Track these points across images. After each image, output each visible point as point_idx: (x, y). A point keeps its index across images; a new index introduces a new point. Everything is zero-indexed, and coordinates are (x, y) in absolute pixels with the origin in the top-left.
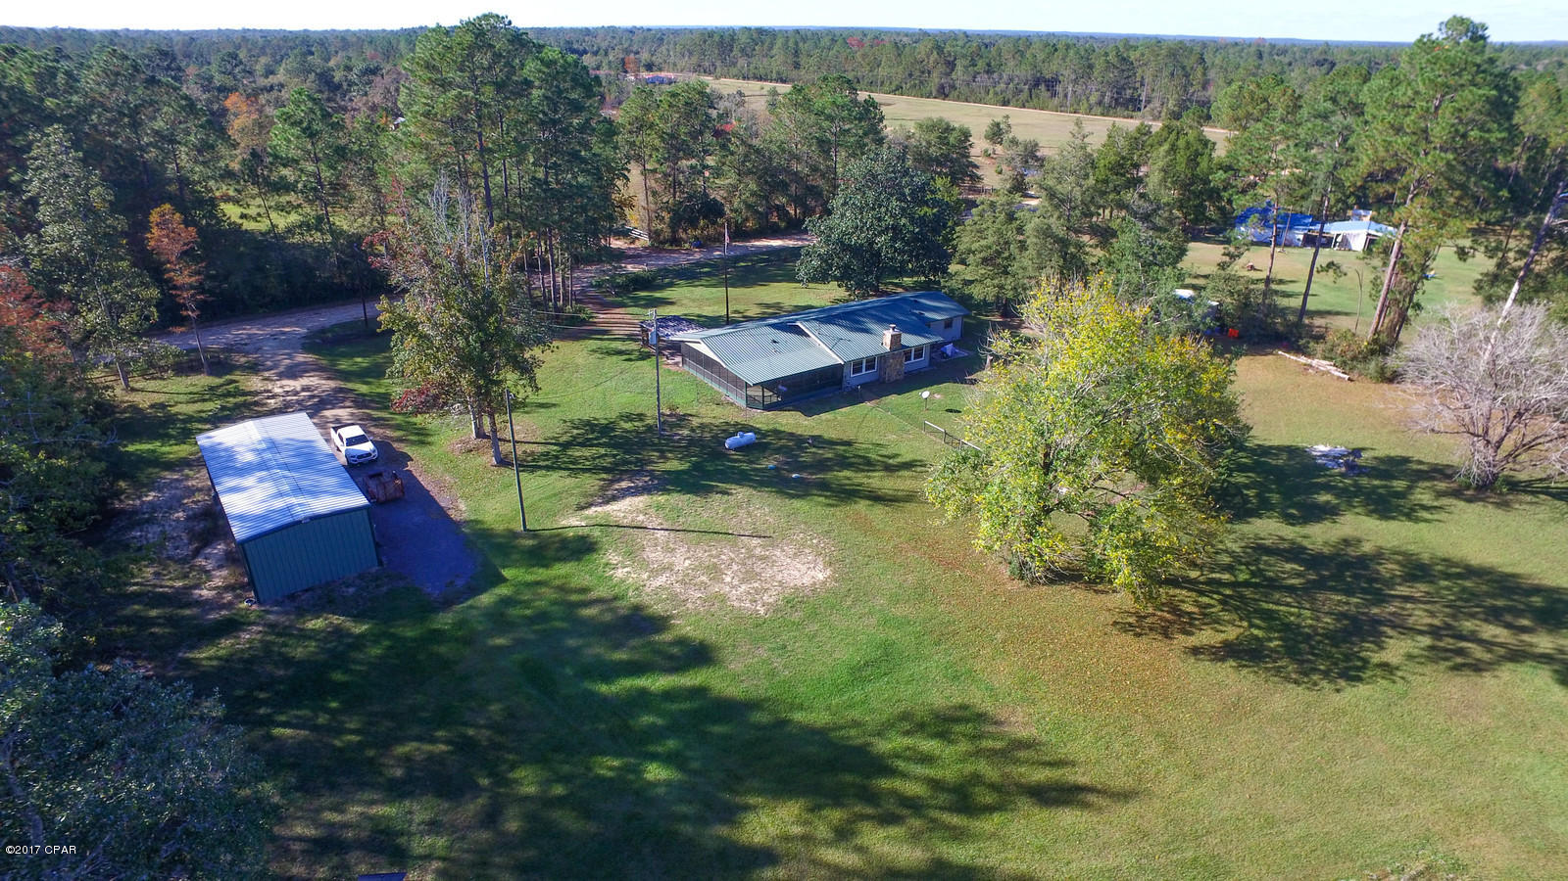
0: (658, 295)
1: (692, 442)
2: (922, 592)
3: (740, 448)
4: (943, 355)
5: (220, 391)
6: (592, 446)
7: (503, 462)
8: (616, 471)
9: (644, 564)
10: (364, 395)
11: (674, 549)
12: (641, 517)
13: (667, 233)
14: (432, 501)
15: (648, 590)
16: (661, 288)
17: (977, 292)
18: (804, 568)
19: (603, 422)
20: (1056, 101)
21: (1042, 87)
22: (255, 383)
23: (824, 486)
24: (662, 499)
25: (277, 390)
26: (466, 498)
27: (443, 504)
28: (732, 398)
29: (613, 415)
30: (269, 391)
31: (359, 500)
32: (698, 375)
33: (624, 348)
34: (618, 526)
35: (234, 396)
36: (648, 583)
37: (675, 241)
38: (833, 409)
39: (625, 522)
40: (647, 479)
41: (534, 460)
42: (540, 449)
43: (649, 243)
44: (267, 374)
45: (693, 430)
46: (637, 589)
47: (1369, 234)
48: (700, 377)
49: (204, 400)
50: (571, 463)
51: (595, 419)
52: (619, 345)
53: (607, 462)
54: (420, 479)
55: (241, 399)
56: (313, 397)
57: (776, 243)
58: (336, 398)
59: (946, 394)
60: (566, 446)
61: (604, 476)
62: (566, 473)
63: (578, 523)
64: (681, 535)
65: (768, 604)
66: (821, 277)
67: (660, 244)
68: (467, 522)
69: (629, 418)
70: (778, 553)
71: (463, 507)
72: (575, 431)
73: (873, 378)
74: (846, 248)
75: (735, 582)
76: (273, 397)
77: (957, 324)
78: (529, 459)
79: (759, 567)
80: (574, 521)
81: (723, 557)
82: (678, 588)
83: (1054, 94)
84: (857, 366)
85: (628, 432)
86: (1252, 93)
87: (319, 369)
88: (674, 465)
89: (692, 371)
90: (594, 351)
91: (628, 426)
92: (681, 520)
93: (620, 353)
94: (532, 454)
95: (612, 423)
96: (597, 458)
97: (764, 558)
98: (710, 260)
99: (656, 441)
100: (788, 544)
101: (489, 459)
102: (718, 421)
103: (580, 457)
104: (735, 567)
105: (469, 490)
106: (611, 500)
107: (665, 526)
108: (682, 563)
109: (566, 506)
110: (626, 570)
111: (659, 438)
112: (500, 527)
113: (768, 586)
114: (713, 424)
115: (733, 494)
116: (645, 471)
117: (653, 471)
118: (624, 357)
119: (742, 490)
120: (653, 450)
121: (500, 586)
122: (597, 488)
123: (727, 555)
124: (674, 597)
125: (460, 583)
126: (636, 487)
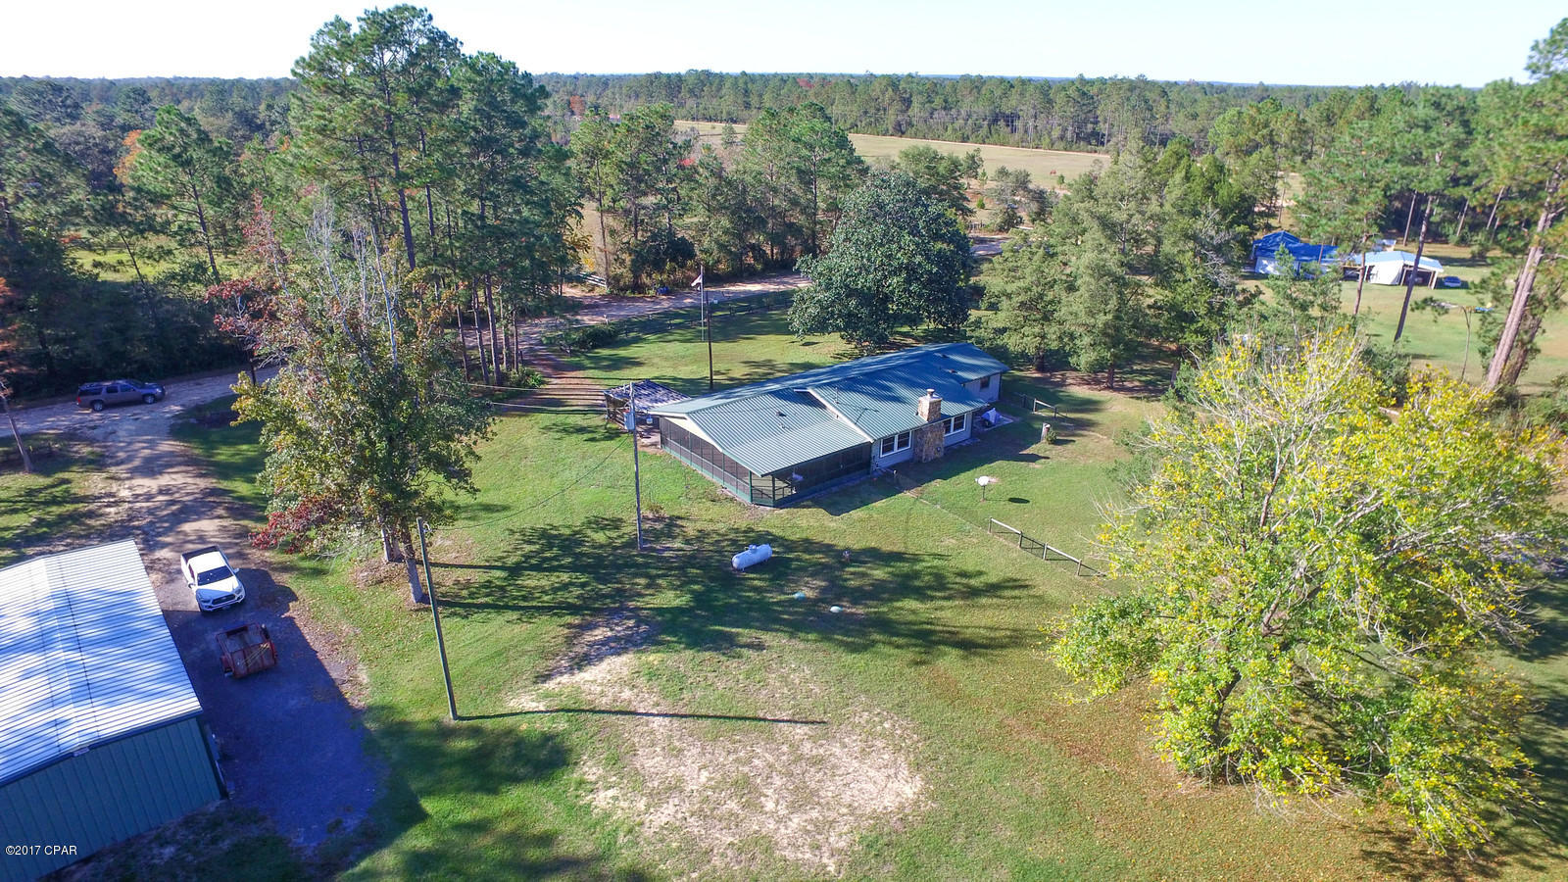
0: (622, 352)
1: (689, 561)
2: (1062, 809)
3: (756, 567)
4: (985, 423)
5: (42, 497)
6: (552, 569)
7: (422, 598)
8: (589, 610)
9: (637, 781)
10: (242, 498)
11: (681, 751)
12: (627, 694)
13: (628, 278)
14: (320, 669)
15: (648, 833)
16: (626, 343)
17: (1012, 342)
18: (880, 777)
19: (567, 532)
20: (1017, 136)
21: (1002, 123)
22: (93, 483)
23: (885, 626)
24: (653, 658)
25: (125, 493)
26: (371, 660)
27: (334, 675)
28: (731, 490)
29: (578, 522)
30: (112, 495)
31: (187, 702)
32: (683, 459)
33: (584, 424)
34: (593, 711)
35: (60, 504)
36: (647, 818)
37: (638, 287)
38: (864, 503)
39: (604, 702)
40: (631, 623)
41: (472, 595)
42: (478, 577)
43: (608, 291)
44: (113, 469)
45: (687, 542)
46: (630, 831)
47: (1405, 265)
48: (686, 462)
49: (15, 511)
50: (524, 598)
51: (555, 528)
52: (577, 420)
53: (572, 596)
54: (305, 631)
55: (70, 507)
56: (173, 502)
57: (754, 288)
58: (204, 504)
59: (1002, 476)
60: (515, 571)
61: (569, 619)
62: (514, 615)
63: (532, 706)
64: (689, 723)
65: (840, 851)
66: (820, 326)
67: (623, 290)
68: (370, 709)
69: (599, 524)
70: (837, 749)
71: (364, 677)
72: (528, 548)
73: (906, 457)
74: (851, 293)
75: (783, 812)
76: (116, 504)
77: (995, 383)
78: (465, 593)
79: (813, 776)
80: (526, 702)
81: (756, 762)
82: (695, 826)
83: (1014, 130)
84: (887, 443)
85: (601, 546)
86: (1252, 119)
87: (190, 461)
88: (670, 598)
89: (674, 454)
90: (548, 428)
91: (599, 537)
92: (686, 695)
93: (581, 430)
94: (468, 585)
95: (576, 533)
96: (559, 589)
97: (818, 762)
98: (681, 309)
99: (640, 560)
100: (849, 734)
101: (405, 594)
102: (722, 527)
103: (534, 588)
104: (778, 781)
105: (374, 647)
106: (582, 662)
107: (663, 709)
108: (697, 778)
109: (516, 674)
110: (611, 793)
111: (643, 556)
112: (418, 716)
113: (832, 815)
114: (715, 532)
115: (759, 647)
116: (628, 609)
117: (638, 609)
118: (587, 436)
119: (767, 638)
120: (636, 575)
121: (416, 830)
122: (560, 640)
123: (763, 758)
124: (690, 844)
125: (352, 823)
126: (616, 639)
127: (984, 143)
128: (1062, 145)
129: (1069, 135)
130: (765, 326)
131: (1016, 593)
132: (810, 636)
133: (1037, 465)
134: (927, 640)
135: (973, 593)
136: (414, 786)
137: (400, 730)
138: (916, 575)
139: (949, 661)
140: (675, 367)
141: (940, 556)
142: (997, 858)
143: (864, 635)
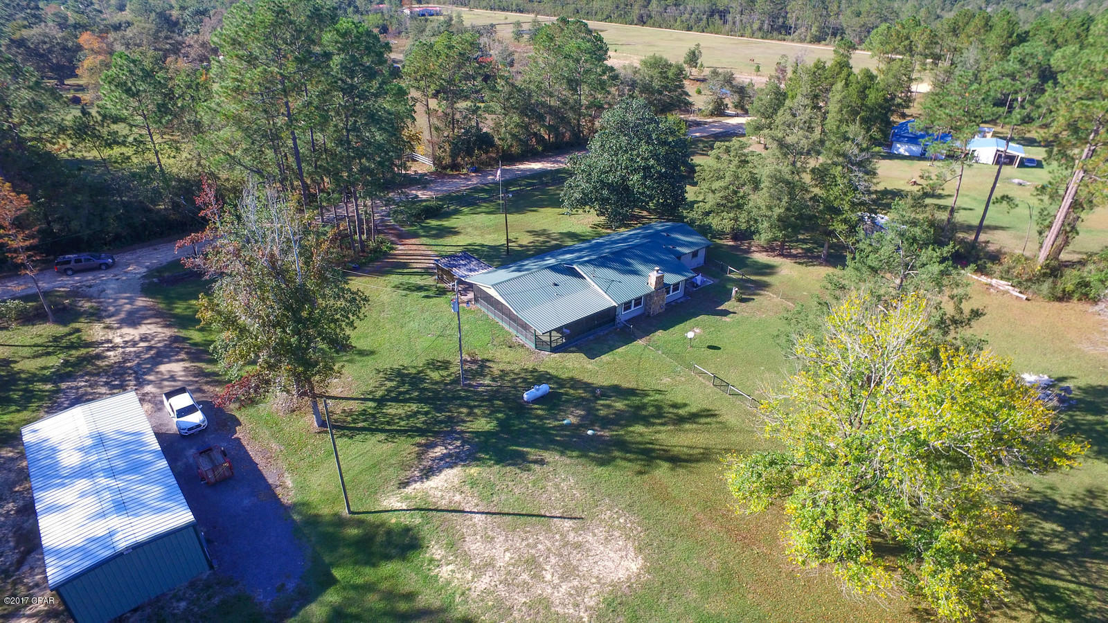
0: (446, 223)
1: (493, 395)
2: (728, 578)
3: (538, 400)
4: (694, 285)
5: (64, 342)
6: (406, 401)
7: (322, 424)
8: (430, 432)
9: (466, 559)
10: (196, 344)
11: (493, 538)
12: (458, 498)
13: (448, 161)
14: (262, 478)
15: (474, 595)
16: (448, 215)
17: (715, 222)
18: (616, 557)
19: (414, 371)
20: (727, 27)
21: (717, 17)
22: (96, 332)
23: (622, 445)
24: (474, 470)
25: (118, 340)
26: (293, 469)
27: (270, 481)
28: (522, 339)
29: (420, 363)
30: (109, 341)
32: (490, 314)
33: (422, 283)
34: (437, 510)
35: (76, 348)
36: (473, 585)
37: (455, 166)
38: (611, 349)
39: (443, 504)
40: (458, 443)
41: (354, 421)
42: (356, 406)
43: (433, 169)
44: (108, 321)
45: (493, 379)
46: (463, 594)
47: (998, 151)
48: (491, 316)
49: (48, 354)
50: (388, 423)
51: (405, 368)
52: (417, 280)
53: (419, 422)
54: (248, 448)
55: (83, 351)
56: (150, 348)
57: (536, 166)
58: (172, 350)
59: (703, 328)
60: (381, 402)
61: (418, 440)
62: (382, 436)
63: (398, 505)
64: (497, 519)
65: (591, 608)
66: (583, 202)
67: (444, 169)
68: (295, 505)
69: (434, 365)
70: (590, 538)
71: (289, 483)
72: (389, 384)
73: (639, 312)
75: (556, 581)
76: (114, 348)
77: (702, 254)
78: (349, 419)
79: (575, 557)
80: (393, 501)
81: (540, 546)
82: (502, 591)
83: (725, 22)
84: (627, 305)
85: (437, 383)
86: (898, 32)
87: (158, 314)
88: (483, 424)
89: (483, 309)
90: (397, 287)
91: (435, 376)
92: (495, 498)
93: (419, 288)
94: (350, 413)
95: (420, 372)
96: (410, 416)
97: (578, 546)
98: (485, 185)
99: (463, 394)
100: (598, 526)
101: (311, 421)
102: (516, 368)
103: (395, 415)
104: (553, 560)
105: (294, 460)
106: (428, 473)
107: (481, 508)
108: (504, 558)
109: (386, 481)
110: (451, 567)
111: (466, 391)
112: (325, 511)
113: (587, 583)
114: (512, 371)
115: (542, 462)
116: (455, 432)
117: (463, 432)
118: (423, 294)
119: (547, 455)
120: (461, 406)
121: (331, 590)
122: (413, 456)
123: (544, 543)
124: (499, 602)
125: (291, 586)
126: (450, 455)
127: (703, 32)
128: (760, 34)
129: (766, 27)
130: (543, 200)
131: (708, 420)
132: (574, 454)
133: (727, 319)
134: (649, 456)
135: (681, 420)
136: (327, 559)
137: (314, 521)
138: (644, 407)
139: (662, 471)
140: (482, 235)
141: (659, 392)
142: (687, 613)
143: (608, 452)
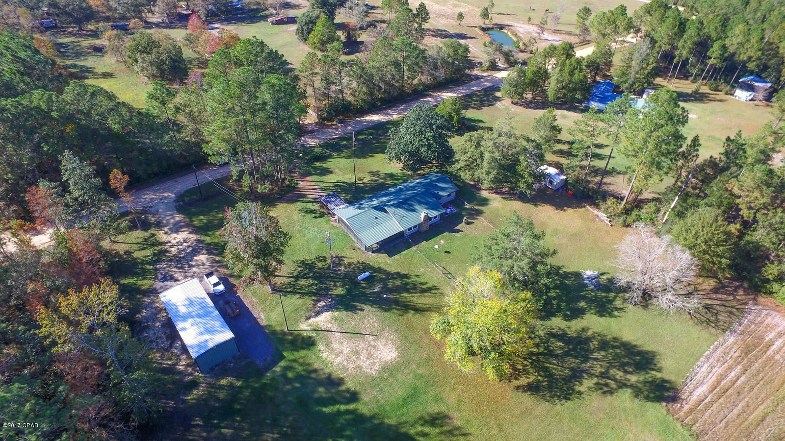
0: (325, 165)
1: (345, 276)
2: (428, 361)
5: (149, 242)
6: (307, 278)
7: (273, 289)
8: (319, 294)
9: (332, 350)
11: (343, 342)
12: (330, 325)
14: (251, 314)
15: (335, 364)
16: (326, 158)
18: (388, 351)
19: (310, 262)
22: (162, 236)
23: (396, 302)
24: (336, 314)
25: (173, 241)
26: (264, 311)
27: (255, 316)
28: (359, 245)
29: (313, 257)
30: (169, 242)
32: (345, 229)
33: (313, 209)
34: (321, 330)
35: (156, 245)
36: (335, 360)
37: (329, 118)
38: (401, 251)
39: (324, 328)
40: (330, 300)
41: (286, 288)
42: (286, 280)
43: (317, 120)
44: (165, 229)
45: (345, 267)
46: (331, 363)
48: (346, 231)
49: (145, 248)
50: (301, 289)
51: (307, 260)
52: (311, 206)
53: (314, 289)
54: (244, 301)
55: (160, 247)
56: (189, 247)
58: (199, 247)
59: (445, 239)
60: (297, 278)
61: (313, 298)
62: (298, 296)
63: (306, 328)
64: (345, 335)
65: (376, 370)
67: (324, 121)
68: (266, 326)
69: (319, 259)
70: (379, 344)
71: (263, 317)
72: (300, 269)
76: (172, 246)
78: (284, 287)
79: (373, 350)
80: (304, 326)
81: (360, 346)
82: (345, 363)
84: (409, 229)
85: (320, 269)
87: (186, 225)
88: (340, 291)
89: (342, 226)
90: (300, 211)
91: (320, 265)
92: (344, 326)
93: (312, 212)
94: (284, 284)
95: (313, 263)
96: (309, 286)
97: (374, 347)
98: (346, 134)
99: (332, 275)
100: (383, 339)
101: (268, 288)
102: (355, 261)
103: (303, 285)
104: (364, 352)
105: (263, 306)
106: (318, 314)
107: (338, 330)
108: (346, 350)
109: (301, 317)
110: (327, 353)
111: (333, 273)
112: (278, 328)
113: (376, 361)
114: (353, 263)
115: (362, 310)
116: (329, 294)
117: (332, 294)
118: (314, 215)
119: (365, 307)
120: (331, 281)
121: (283, 361)
122: (312, 306)
123: (362, 345)
124: (344, 367)
125: (269, 358)
126: (326, 306)
131: (436, 291)
132: (377, 306)
133: (458, 235)
134: (406, 307)
135: (423, 291)
136: (281, 348)
137: (274, 333)
138: (408, 284)
139: (411, 314)
140: (343, 175)
141: (417, 276)
142: (410, 373)
143: (391, 305)
